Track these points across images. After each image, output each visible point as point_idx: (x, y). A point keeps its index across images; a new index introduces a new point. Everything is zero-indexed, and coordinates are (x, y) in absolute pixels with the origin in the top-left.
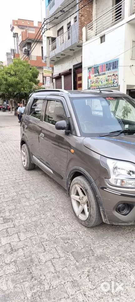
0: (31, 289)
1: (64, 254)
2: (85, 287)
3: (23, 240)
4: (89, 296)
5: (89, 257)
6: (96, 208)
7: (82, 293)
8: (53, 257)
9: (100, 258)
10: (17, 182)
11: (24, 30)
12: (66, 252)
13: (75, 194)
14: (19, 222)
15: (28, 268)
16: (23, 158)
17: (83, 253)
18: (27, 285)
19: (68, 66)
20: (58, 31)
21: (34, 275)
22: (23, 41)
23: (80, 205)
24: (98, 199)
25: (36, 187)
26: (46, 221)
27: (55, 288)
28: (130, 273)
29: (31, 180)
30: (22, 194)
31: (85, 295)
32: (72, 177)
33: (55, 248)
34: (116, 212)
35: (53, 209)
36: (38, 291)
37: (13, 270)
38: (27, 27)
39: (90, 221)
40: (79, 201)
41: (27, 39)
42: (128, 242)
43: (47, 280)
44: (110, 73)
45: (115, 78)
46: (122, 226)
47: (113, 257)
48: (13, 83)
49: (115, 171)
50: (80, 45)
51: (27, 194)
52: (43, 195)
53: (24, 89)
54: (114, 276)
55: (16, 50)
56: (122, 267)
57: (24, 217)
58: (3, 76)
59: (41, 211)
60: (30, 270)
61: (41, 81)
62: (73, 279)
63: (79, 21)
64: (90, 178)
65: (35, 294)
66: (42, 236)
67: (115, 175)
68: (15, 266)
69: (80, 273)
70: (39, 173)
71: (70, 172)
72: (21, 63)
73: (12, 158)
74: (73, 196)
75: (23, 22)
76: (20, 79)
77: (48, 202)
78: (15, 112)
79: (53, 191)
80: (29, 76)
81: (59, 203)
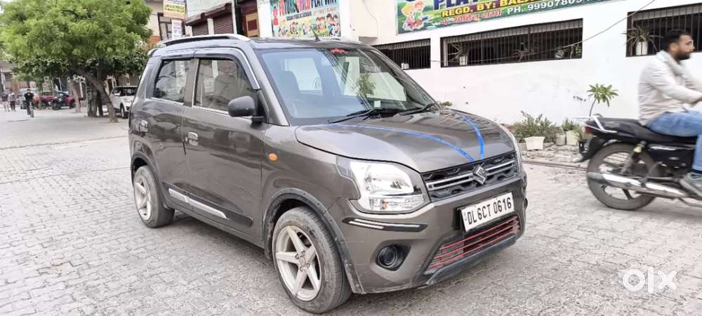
6: (335, 266)
10: (133, 255)
13: (285, 250)
16: (140, 202)
23: (299, 271)
24: (339, 244)
25: (184, 258)
29: (169, 246)
30: (151, 276)
32: (277, 214)
34: (378, 267)
35: (234, 294)
39: (323, 296)
40: (296, 262)
44: (321, 12)
45: (332, 23)
48: (84, 36)
49: (368, 184)
51: (165, 275)
52: (206, 272)
53: (114, 50)
58: (56, 19)
59: (208, 301)
61: (156, 33)
64: (319, 204)
67: (368, 192)
71: (271, 205)
73: (106, 208)
74: (282, 255)
76: (103, 25)
77: (220, 283)
78: (91, 109)
79: (228, 260)
80: (126, 19)
81: (246, 281)
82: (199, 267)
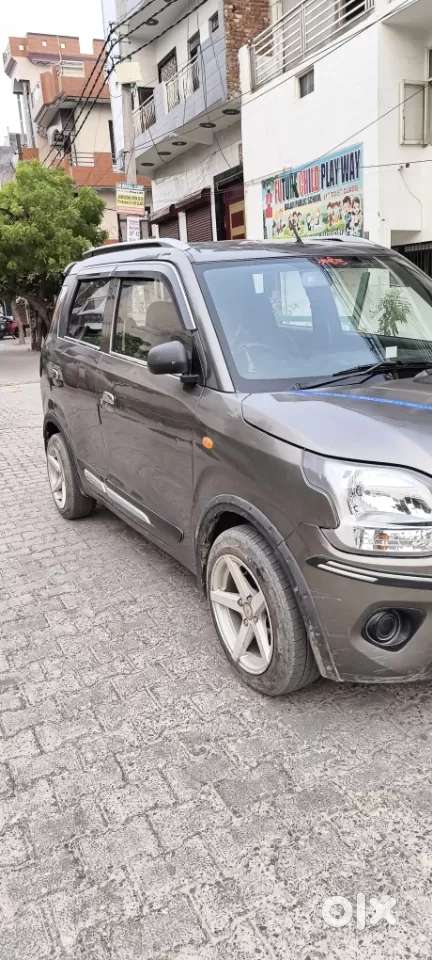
0: (77, 915)
1: (190, 790)
2: (265, 899)
3: (53, 749)
4: (278, 931)
5: (275, 795)
6: (294, 631)
7: (254, 923)
8: (151, 804)
9: (314, 799)
10: (35, 561)
11: (51, 70)
12: (198, 785)
13: (224, 588)
14: (40, 689)
15: (66, 846)
16: (55, 482)
17: (256, 784)
18: (61, 903)
19: (196, 180)
20: (161, 66)
21: (86, 868)
22: (46, 105)
23: (243, 625)
24: (301, 598)
25: (99, 571)
26: (129, 682)
27: (159, 910)
28: (416, 844)
29: (83, 549)
30: (50, 597)
31: (262, 928)
32: (213, 531)
33: (161, 773)
34: (365, 642)
35: (153, 642)
36: (98, 924)
37: (16, 853)
38: (56, 57)
39: (276, 673)
40: (239, 609)
41: (60, 98)
42: (408, 740)
43: (132, 884)
44: (334, 194)
45: (351, 210)
46: (388, 685)
47: (360, 794)
48: (20, 243)
49: (356, 500)
50: (234, 108)
51: (67, 596)
52: (122, 598)
53: (58, 261)
54: (362, 857)
55: (25, 137)
56: (391, 827)
57: (57, 673)
59: (115, 650)
60: (72, 852)
62: (221, 874)
63: (225, 25)
64: (269, 531)
65: (90, 932)
66: (115, 733)
67: (353, 516)
68: (21, 841)
69: (244, 852)
70: (108, 527)
71: (206, 516)
72: (42, 177)
73: (21, 483)
74: (218, 594)
75: (44, 44)
76: (43, 227)
77: (138, 619)
78: (34, 340)
79: (154, 582)
80: (72, 218)
81: (174, 621)
82: (114, 589)
